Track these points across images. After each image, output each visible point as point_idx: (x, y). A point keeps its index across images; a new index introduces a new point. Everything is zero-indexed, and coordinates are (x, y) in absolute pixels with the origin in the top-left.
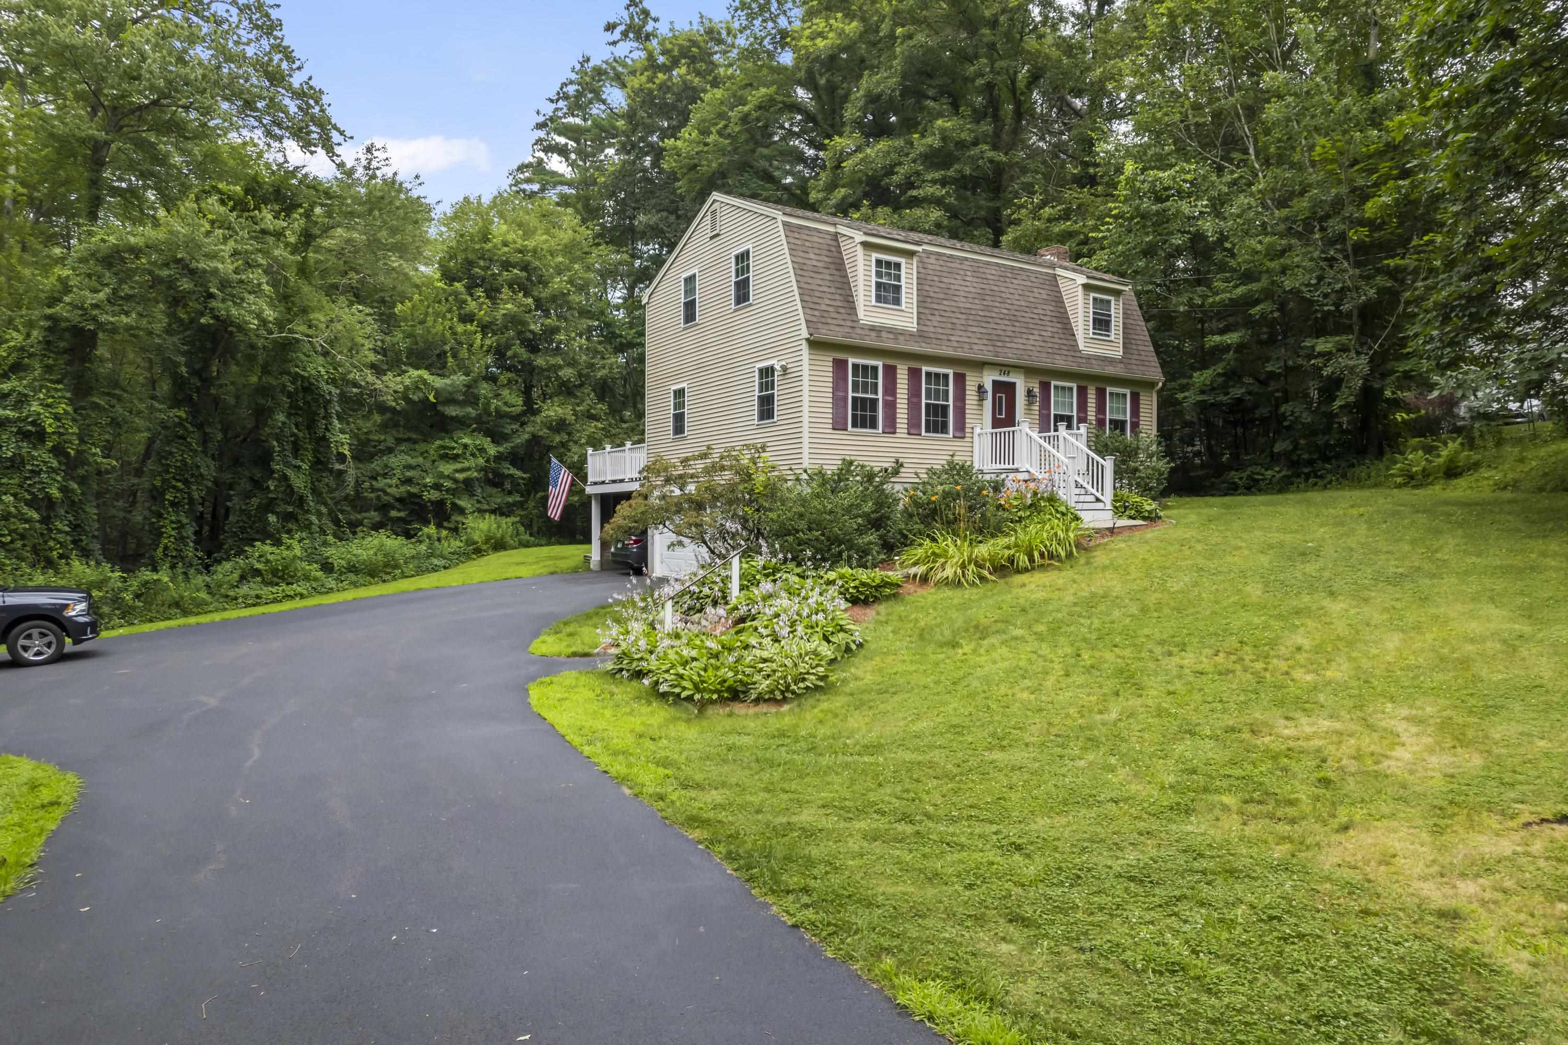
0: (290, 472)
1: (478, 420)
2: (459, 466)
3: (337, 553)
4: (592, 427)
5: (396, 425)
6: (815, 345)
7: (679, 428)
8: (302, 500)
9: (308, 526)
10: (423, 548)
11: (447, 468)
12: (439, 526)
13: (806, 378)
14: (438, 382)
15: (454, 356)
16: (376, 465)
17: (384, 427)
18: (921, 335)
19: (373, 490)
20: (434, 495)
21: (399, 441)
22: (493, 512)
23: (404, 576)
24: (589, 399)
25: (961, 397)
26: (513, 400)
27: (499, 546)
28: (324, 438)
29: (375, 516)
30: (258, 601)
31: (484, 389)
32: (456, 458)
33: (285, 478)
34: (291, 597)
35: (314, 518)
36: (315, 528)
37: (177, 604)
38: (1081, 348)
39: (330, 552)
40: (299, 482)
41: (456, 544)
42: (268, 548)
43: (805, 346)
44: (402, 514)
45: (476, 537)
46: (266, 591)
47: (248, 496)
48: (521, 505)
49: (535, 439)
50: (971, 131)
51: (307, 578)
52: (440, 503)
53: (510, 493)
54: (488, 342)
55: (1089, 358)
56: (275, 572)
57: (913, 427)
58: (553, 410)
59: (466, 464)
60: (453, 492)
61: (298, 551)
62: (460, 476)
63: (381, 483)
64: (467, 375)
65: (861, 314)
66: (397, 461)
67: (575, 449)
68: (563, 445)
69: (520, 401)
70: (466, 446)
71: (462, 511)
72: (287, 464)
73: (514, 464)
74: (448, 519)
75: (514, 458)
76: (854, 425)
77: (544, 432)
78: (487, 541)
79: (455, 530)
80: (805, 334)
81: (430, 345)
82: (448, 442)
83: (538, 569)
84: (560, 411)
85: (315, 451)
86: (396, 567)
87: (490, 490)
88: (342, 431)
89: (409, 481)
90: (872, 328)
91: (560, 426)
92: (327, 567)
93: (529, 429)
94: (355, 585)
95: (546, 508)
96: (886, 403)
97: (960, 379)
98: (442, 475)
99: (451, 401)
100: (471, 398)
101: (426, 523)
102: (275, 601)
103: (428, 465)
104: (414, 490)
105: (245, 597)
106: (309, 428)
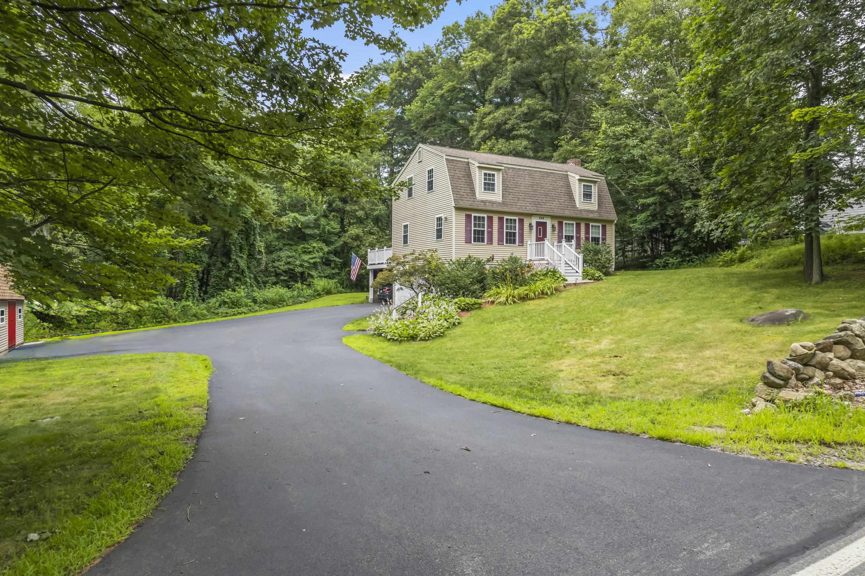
0: (238, 259)
1: (320, 235)
2: (311, 256)
3: (259, 294)
4: (371, 238)
5: (283, 238)
6: (458, 209)
7: (405, 242)
8: (243, 271)
9: (245, 283)
10: (295, 293)
11: (306, 257)
12: (302, 283)
13: (454, 222)
14: (303, 219)
15: (310, 206)
16: (274, 256)
17: (278, 238)
18: (504, 203)
19: (274, 267)
20: (300, 270)
21: (285, 245)
22: (326, 277)
23: (287, 305)
24: (370, 226)
25: (522, 229)
26: (335, 226)
27: (329, 292)
28: (253, 244)
29: (274, 279)
30: (227, 315)
31: (323, 221)
32: (310, 252)
33: (236, 262)
34: (241, 313)
35: (248, 280)
36: (248, 284)
37: (195, 315)
38: (578, 206)
39: (255, 294)
40: (242, 264)
41: (310, 292)
42: (230, 293)
43: (453, 209)
44: (286, 278)
45: (319, 288)
46: (229, 311)
47: (220, 270)
48: (338, 274)
49: (345, 243)
50: (541, 105)
51: (246, 306)
52: (302, 273)
53: (333, 269)
54: (324, 200)
55: (581, 211)
56: (233, 303)
57: (500, 241)
58: (354, 231)
59: (314, 256)
60: (308, 268)
61: (242, 294)
62: (312, 261)
63: (276, 264)
64: (315, 215)
65: (477, 195)
66: (284, 254)
67: (363, 248)
68: (358, 246)
69: (339, 226)
70: (314, 247)
71: (312, 277)
72: (237, 256)
73: (335, 255)
74: (306, 280)
75: (336, 253)
76: (475, 241)
77: (350, 240)
78: (323, 291)
79: (309, 285)
80: (453, 205)
81: (298, 201)
82: (306, 246)
83: (346, 302)
84: (357, 231)
85: (249, 250)
86: (284, 301)
87: (325, 267)
88: (261, 241)
89: (289, 263)
90: (482, 201)
91: (357, 238)
92: (255, 301)
93: (343, 239)
94: (266, 308)
95: (350, 275)
96: (488, 232)
97: (521, 221)
98: (303, 261)
99: (308, 227)
100: (317, 225)
101: (297, 282)
102: (234, 315)
103: (297, 256)
104: (291, 267)
105: (222, 313)
106: (247, 239)
